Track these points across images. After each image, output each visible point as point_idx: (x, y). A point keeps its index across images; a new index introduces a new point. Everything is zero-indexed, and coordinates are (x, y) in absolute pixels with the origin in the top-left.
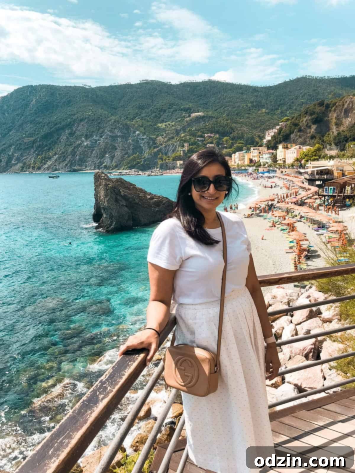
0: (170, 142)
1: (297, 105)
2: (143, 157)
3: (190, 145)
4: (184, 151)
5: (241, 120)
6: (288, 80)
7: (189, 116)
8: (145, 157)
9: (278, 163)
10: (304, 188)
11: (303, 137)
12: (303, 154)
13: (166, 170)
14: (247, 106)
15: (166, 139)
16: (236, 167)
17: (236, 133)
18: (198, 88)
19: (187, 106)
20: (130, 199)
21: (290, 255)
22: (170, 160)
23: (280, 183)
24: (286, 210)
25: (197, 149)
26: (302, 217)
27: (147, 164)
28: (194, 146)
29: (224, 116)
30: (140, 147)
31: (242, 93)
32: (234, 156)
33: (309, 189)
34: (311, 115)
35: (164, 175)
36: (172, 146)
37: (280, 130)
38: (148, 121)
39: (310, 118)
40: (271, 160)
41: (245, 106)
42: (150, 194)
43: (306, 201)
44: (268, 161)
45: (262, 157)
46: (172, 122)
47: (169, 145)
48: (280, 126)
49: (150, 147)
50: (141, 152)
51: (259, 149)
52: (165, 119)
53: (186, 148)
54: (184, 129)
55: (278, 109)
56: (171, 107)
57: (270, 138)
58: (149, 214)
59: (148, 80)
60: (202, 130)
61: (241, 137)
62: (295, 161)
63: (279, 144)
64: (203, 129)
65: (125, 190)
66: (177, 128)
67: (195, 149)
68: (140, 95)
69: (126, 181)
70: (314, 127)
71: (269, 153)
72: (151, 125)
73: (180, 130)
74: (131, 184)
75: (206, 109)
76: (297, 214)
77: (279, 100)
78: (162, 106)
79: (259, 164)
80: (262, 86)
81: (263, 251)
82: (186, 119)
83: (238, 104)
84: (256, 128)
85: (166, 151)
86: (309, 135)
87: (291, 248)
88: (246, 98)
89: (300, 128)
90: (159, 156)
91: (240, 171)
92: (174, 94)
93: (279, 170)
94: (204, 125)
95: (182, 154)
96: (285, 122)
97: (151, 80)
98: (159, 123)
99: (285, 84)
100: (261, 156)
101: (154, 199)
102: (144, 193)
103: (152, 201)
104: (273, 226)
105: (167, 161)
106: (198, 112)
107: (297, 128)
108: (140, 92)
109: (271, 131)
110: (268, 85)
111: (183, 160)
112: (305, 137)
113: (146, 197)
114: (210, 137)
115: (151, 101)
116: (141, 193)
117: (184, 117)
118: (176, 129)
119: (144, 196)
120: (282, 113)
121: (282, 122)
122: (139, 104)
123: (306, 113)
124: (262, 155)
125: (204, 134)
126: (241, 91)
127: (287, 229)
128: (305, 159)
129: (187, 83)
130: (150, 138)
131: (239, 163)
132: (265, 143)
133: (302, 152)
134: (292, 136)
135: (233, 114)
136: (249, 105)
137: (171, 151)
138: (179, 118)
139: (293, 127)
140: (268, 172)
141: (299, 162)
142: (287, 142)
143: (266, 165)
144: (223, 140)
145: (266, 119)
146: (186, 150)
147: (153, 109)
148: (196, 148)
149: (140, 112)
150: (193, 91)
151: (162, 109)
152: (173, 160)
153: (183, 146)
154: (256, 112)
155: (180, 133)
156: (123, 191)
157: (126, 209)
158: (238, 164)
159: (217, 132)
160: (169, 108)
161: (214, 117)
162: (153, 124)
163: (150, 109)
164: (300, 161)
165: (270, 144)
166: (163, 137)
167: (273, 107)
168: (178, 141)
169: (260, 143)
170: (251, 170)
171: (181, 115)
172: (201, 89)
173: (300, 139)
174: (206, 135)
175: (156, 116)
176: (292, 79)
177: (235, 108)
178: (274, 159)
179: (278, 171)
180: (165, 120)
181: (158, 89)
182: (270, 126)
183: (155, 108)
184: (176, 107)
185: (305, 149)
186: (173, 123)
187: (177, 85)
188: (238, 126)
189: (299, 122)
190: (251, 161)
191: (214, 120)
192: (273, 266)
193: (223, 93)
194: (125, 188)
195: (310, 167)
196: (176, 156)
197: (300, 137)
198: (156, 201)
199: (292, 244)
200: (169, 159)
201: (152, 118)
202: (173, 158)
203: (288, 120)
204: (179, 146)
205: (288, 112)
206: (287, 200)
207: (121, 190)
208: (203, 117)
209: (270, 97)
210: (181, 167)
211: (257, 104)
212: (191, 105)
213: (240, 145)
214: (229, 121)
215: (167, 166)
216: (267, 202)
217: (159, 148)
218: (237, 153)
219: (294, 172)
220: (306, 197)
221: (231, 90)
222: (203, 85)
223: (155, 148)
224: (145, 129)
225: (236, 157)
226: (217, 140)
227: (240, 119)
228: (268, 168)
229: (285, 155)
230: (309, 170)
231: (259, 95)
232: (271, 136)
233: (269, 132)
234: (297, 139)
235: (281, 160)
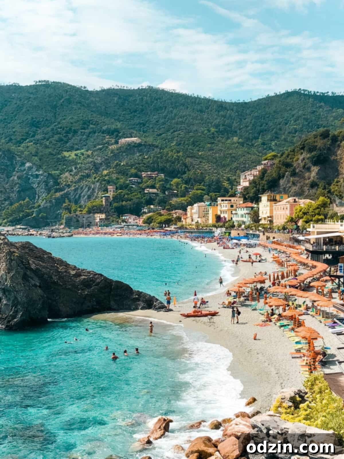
0: (83, 183)
1: (286, 132)
2: (36, 205)
3: (117, 189)
4: (107, 198)
5: (200, 153)
6: (272, 94)
7: (117, 142)
8: (39, 206)
9: (262, 224)
10: (304, 264)
11: (298, 185)
12: (300, 211)
13: (77, 227)
14: (209, 131)
15: (77, 177)
16: (194, 227)
17: (191, 172)
18: (131, 99)
19: (114, 127)
20: (46, 276)
21: (298, 361)
22: (84, 212)
23: (267, 256)
24: (283, 297)
25: (130, 196)
26: (307, 308)
27: (42, 217)
28: (125, 191)
29: (172, 144)
30: (33, 188)
31: (201, 111)
32: (191, 209)
33: (314, 267)
34: (310, 150)
35: (74, 236)
36: (87, 189)
37: (264, 172)
38: (47, 147)
39: (308, 155)
40: (249, 219)
41: (206, 132)
42: (75, 268)
43: (312, 284)
44: (245, 219)
45: (236, 214)
46: (87, 151)
47: (82, 188)
48: (263, 166)
49: (49, 190)
50: (33, 195)
51: (230, 200)
52: (76, 144)
53: (111, 194)
54: (107, 163)
55: (258, 139)
56: (86, 126)
57: (247, 184)
58: (74, 300)
59: (48, 81)
60: (137, 165)
61: (200, 181)
62: (288, 222)
63: (262, 194)
64: (139, 164)
65: (37, 262)
66: (96, 161)
67: (126, 196)
68: (35, 104)
69: (36, 247)
70: (315, 169)
71: (246, 207)
72: (52, 154)
73: (101, 164)
74: (44, 252)
75: (144, 132)
76: (301, 303)
77: (259, 124)
78: (72, 123)
79: (231, 224)
80: (233, 102)
81: (260, 356)
82: (110, 147)
83: (195, 128)
84: (224, 166)
85: (77, 197)
86: (307, 182)
87: (298, 351)
88: (208, 118)
89: (294, 170)
90: (64, 205)
91: (201, 235)
92: (92, 105)
93: (264, 234)
94: (140, 158)
95: (104, 203)
96: (270, 160)
97: (54, 82)
98: (65, 151)
99: (268, 101)
100: (234, 212)
101: (81, 275)
102: (66, 266)
103: (78, 280)
104: (267, 321)
105: (78, 213)
106: (132, 137)
107: (288, 170)
108: (35, 99)
109: (249, 173)
110: (241, 101)
111: (105, 213)
112: (302, 184)
113: (69, 273)
114: (150, 177)
115: (52, 114)
116: (61, 266)
117: (108, 143)
118: (95, 163)
119: (66, 272)
120: (263, 144)
121: (266, 159)
122: (32, 118)
123: (303, 148)
124: (236, 210)
125: (141, 171)
126: (199, 108)
127: (288, 325)
128: (304, 219)
129: (114, 89)
130: (49, 174)
131: (200, 222)
132: (239, 191)
133: (299, 209)
134: (282, 182)
135: (186, 142)
136: (213, 130)
137: (86, 197)
138: (99, 144)
139: (283, 169)
140: (247, 236)
141: (294, 223)
142: (274, 191)
143: (243, 226)
144: (172, 183)
145: (240, 153)
146: (111, 197)
147: (55, 128)
148: (128, 194)
149: (34, 132)
150: (123, 104)
151: (70, 129)
152: (89, 212)
153: (106, 190)
154: (223, 141)
155: (101, 169)
156: (34, 262)
157: (40, 291)
158: (197, 222)
159: (162, 170)
160: (84, 129)
161: (157, 147)
162: (54, 153)
163: (51, 127)
164: (296, 223)
165: (248, 193)
166: (72, 173)
167: (250, 135)
168: (97, 182)
169: (231, 192)
170: (218, 232)
171: (102, 140)
172: (136, 100)
173: (295, 188)
174: (144, 174)
175: (61, 140)
176: (278, 94)
177: (191, 134)
178: (256, 217)
179: (262, 237)
180: (76, 147)
181: (64, 95)
182: (245, 164)
183: (60, 126)
184: (94, 126)
185: (303, 203)
186: (90, 152)
187: (97, 93)
188: (195, 162)
189: (293, 161)
190: (218, 218)
191: (157, 150)
192: (276, 375)
193: (171, 109)
194: (36, 257)
195: (313, 232)
196: (94, 206)
197: (294, 184)
198: (84, 279)
199: (299, 346)
200: (80, 211)
201: (53, 142)
202: (89, 208)
203: (275, 156)
204: (99, 189)
205: (273, 143)
206: (283, 282)
207: (30, 262)
208: (140, 145)
209: (245, 119)
210: (102, 223)
211: (225, 129)
212: (119, 125)
213: (199, 192)
214: (181, 154)
215: (78, 221)
216: (255, 284)
217: (65, 191)
218: (196, 205)
219: (286, 239)
220: (311, 278)
221: (183, 105)
222: (139, 95)
223: (57, 191)
224: (40, 160)
225: (194, 211)
226: (161, 183)
227: (198, 151)
228: (245, 231)
229: (271, 211)
230: (312, 238)
231: (228, 115)
232: (249, 181)
233: (247, 174)
234: (290, 187)
235: (265, 218)
